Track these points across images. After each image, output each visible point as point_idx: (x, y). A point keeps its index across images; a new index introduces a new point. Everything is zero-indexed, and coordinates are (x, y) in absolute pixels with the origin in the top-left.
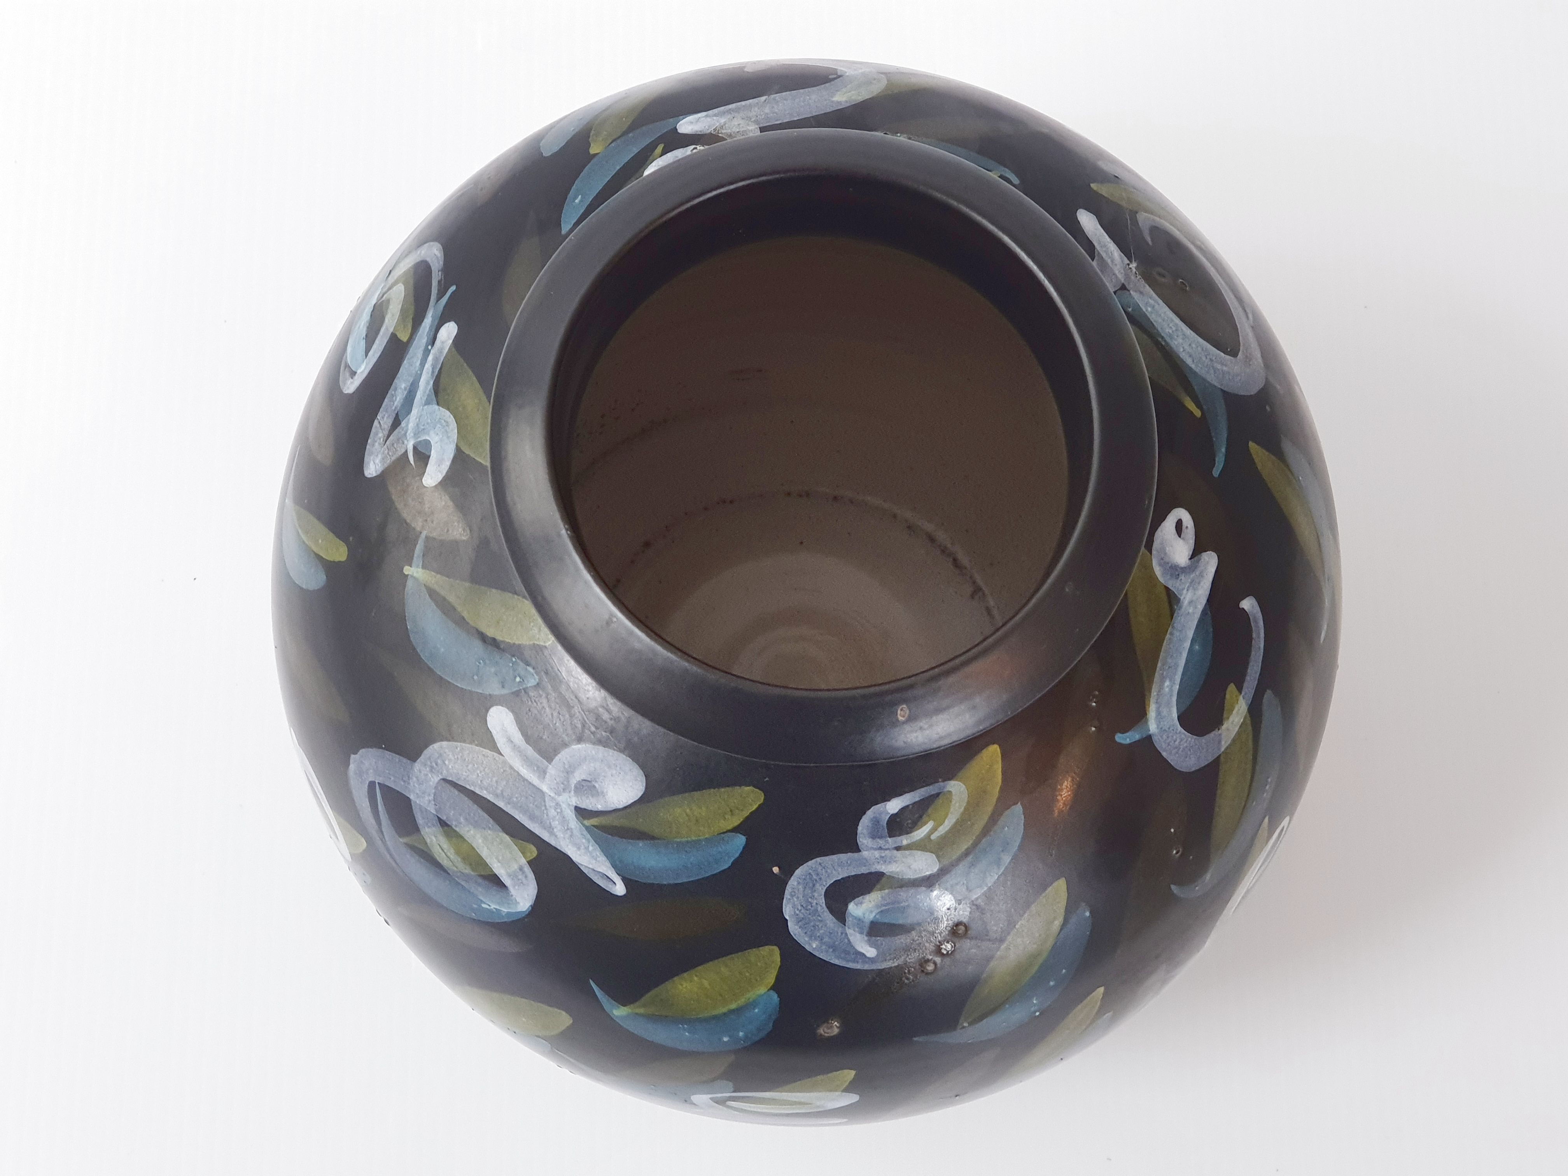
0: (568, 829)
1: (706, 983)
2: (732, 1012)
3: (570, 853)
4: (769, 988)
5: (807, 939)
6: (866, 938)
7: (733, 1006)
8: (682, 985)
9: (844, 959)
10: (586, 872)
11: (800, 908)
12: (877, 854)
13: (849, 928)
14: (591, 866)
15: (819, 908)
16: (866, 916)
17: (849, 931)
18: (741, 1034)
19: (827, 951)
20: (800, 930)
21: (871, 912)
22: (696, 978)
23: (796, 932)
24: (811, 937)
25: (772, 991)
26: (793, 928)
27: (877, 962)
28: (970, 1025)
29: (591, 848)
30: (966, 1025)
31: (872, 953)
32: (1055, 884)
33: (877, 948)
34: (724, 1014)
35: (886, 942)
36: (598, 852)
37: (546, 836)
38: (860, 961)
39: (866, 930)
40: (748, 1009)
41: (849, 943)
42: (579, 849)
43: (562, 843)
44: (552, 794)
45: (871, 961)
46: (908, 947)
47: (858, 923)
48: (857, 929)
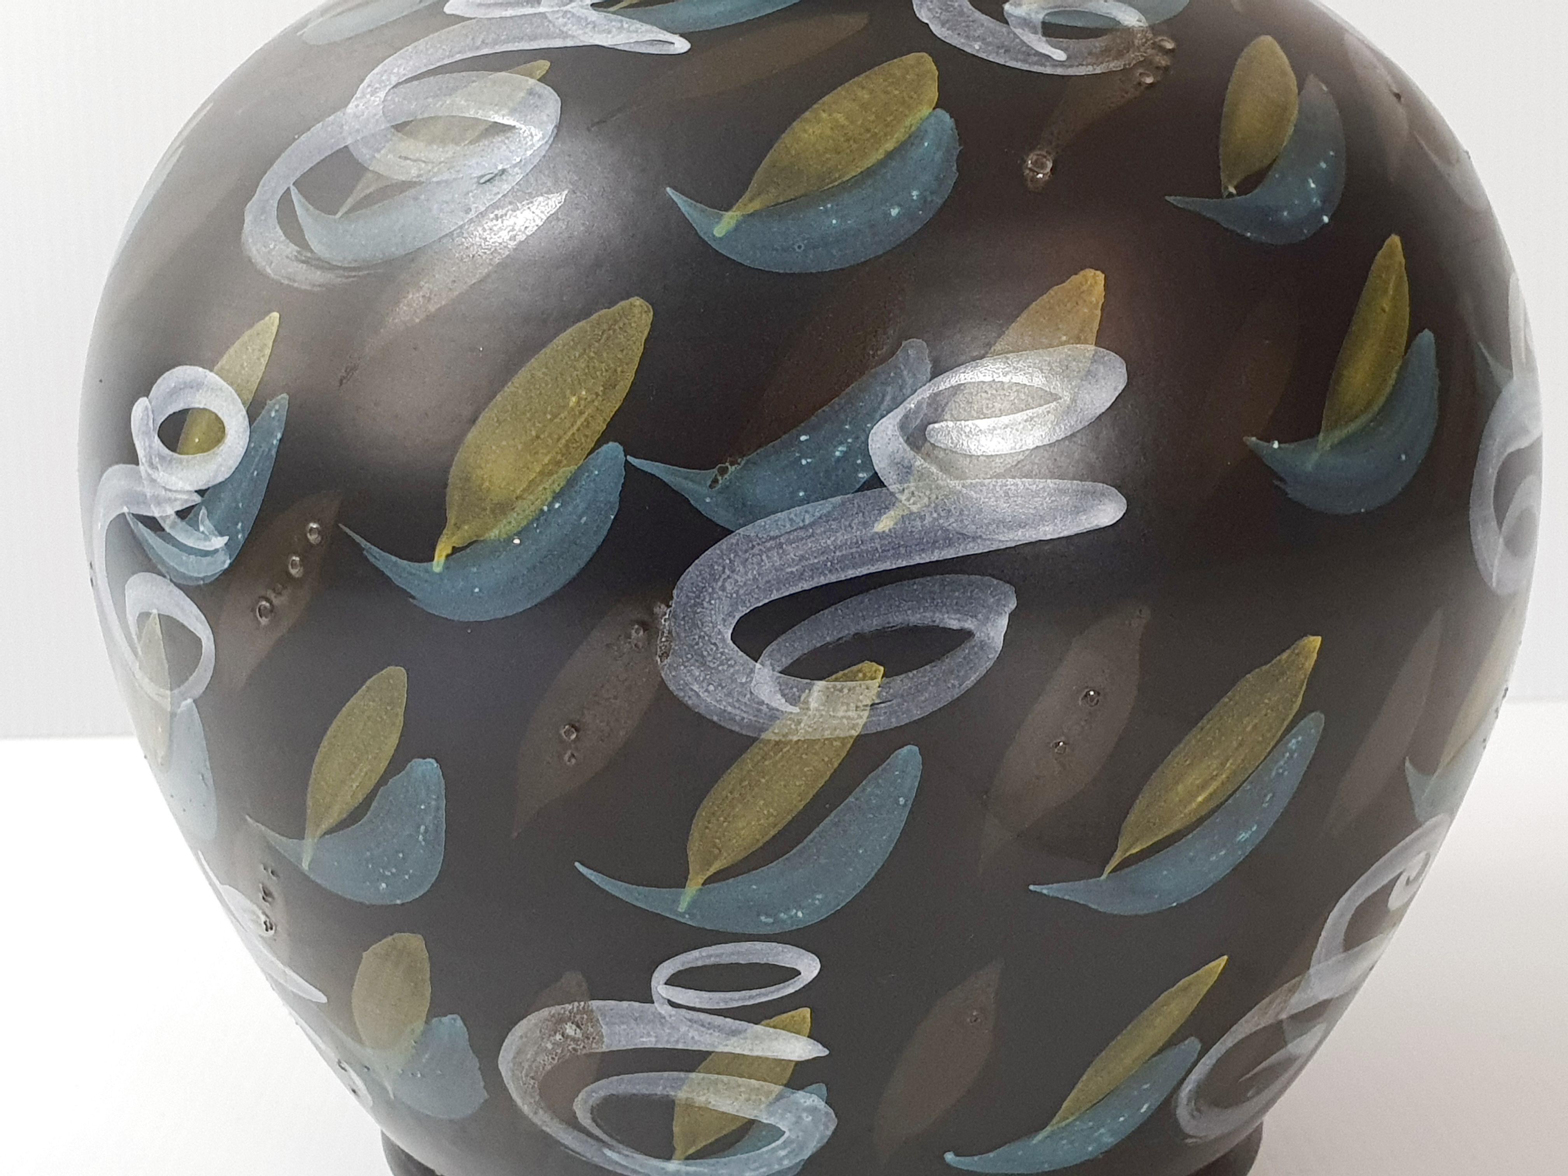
0: (588, 24)
1: (841, 118)
2: (890, 155)
3: (597, 42)
4: (934, 105)
5: (963, 41)
6: (1044, 39)
7: (890, 146)
8: (805, 131)
9: (1025, 61)
10: (627, 49)
11: (939, 11)
13: (1016, 28)
14: (632, 41)
15: (965, 10)
16: (1033, 15)
17: (1018, 31)
18: (915, 193)
19: (997, 53)
20: (950, 32)
21: (1037, 13)
22: (824, 115)
23: (946, 35)
24: (968, 37)
25: (939, 111)
26: (937, 30)
27: (1071, 66)
28: (1239, 194)
29: (626, 26)
30: (1232, 190)
31: (1059, 55)
32: (1262, 38)
33: (1065, 50)
34: (882, 163)
35: (1072, 43)
36: (637, 25)
37: (558, 43)
38: (1048, 64)
39: (1040, 30)
40: (912, 144)
41: (1023, 43)
42: (609, 32)
43: (582, 38)
44: (556, 9)
45: (1061, 64)
46: (1106, 52)
47: (1026, 23)
48: (1026, 29)
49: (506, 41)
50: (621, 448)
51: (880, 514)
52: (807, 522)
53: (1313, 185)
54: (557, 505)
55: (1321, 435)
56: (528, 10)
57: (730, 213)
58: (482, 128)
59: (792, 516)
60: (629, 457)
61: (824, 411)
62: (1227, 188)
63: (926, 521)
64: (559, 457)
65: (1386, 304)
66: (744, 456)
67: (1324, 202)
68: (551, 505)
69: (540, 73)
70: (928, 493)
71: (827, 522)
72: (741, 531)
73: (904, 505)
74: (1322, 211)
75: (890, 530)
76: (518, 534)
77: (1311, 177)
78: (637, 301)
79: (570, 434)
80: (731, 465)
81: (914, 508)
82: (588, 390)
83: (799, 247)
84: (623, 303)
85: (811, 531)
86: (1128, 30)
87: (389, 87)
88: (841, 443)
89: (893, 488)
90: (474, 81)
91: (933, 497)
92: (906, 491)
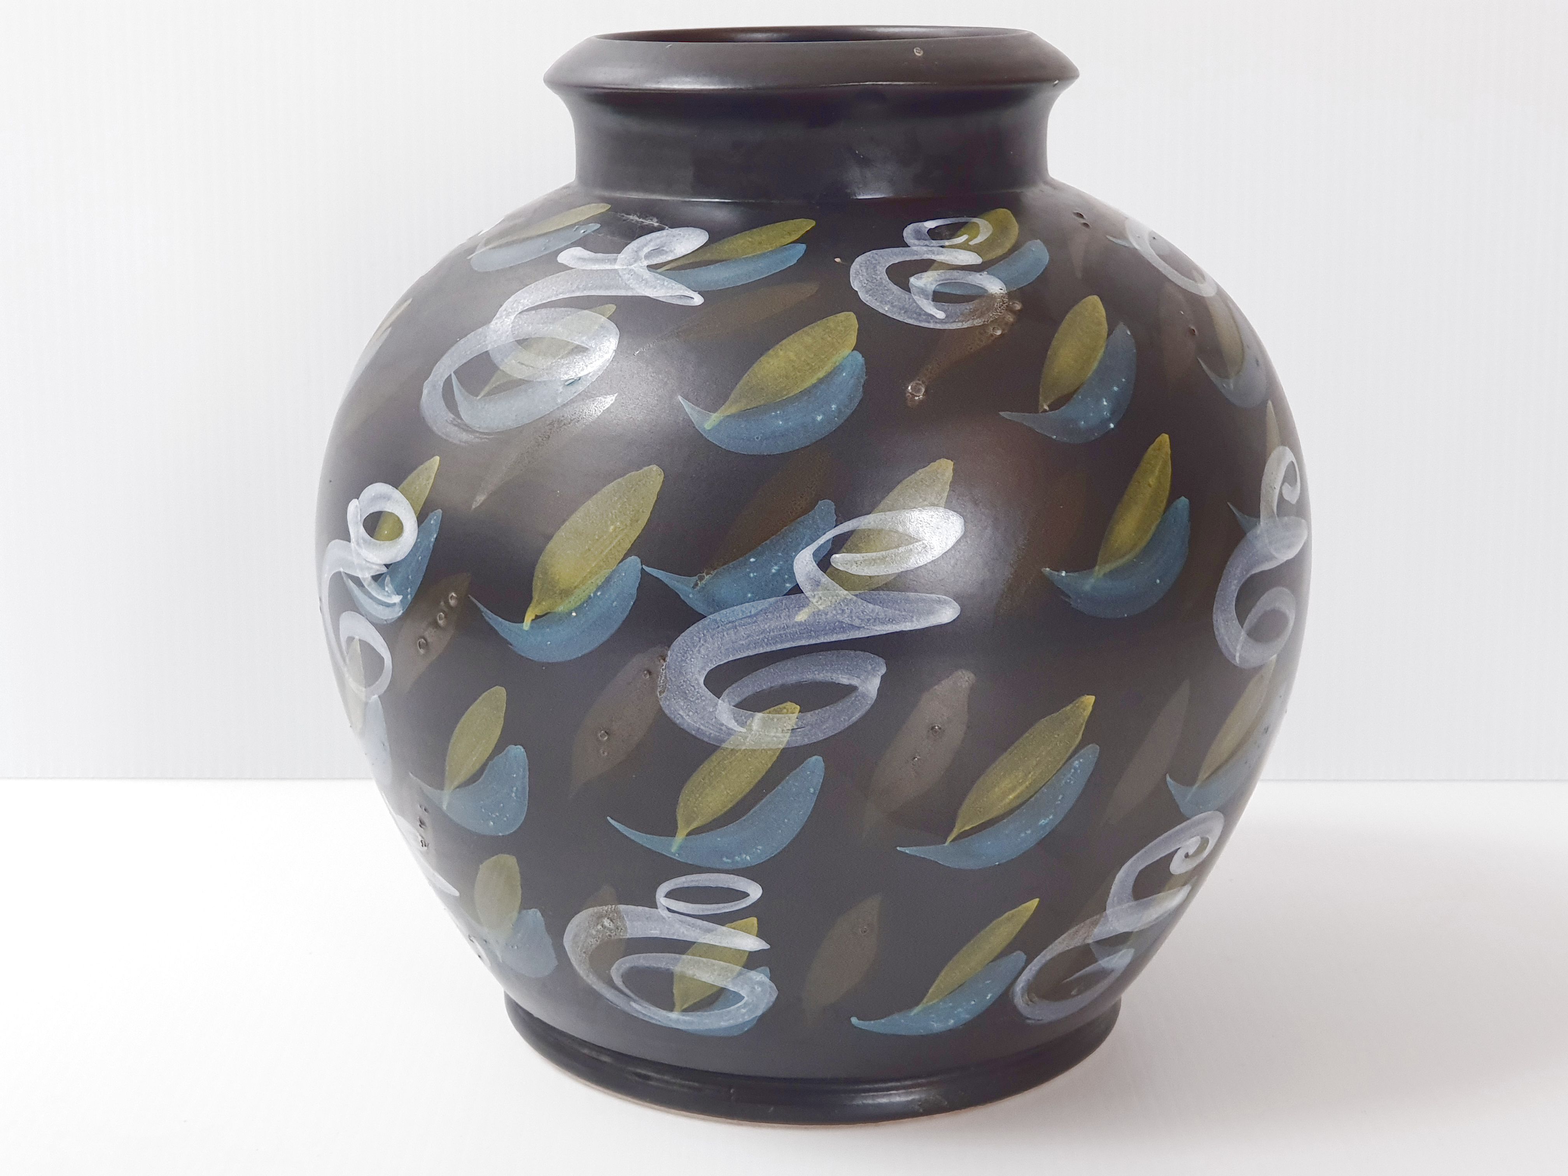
0: (643, 280)
1: (792, 355)
2: (821, 381)
3: (647, 294)
4: (852, 348)
5: (878, 304)
6: (932, 303)
7: (821, 374)
8: (768, 363)
9: (916, 319)
10: (664, 300)
11: (866, 282)
12: (925, 248)
13: (915, 295)
14: (668, 295)
15: (884, 281)
16: (928, 286)
17: (916, 298)
18: (834, 407)
19: (899, 313)
20: (870, 297)
21: (932, 284)
22: (781, 353)
23: (868, 299)
24: (881, 302)
25: (856, 352)
26: (863, 296)
27: (946, 323)
28: (1051, 410)
29: (666, 283)
30: (1046, 408)
31: (941, 315)
32: (1090, 297)
33: (945, 311)
34: (814, 386)
35: (951, 307)
36: (673, 283)
37: (623, 293)
38: (932, 321)
39: (931, 297)
40: (836, 374)
41: (918, 306)
42: (655, 288)
43: (639, 291)
44: (625, 267)
45: (941, 321)
46: (972, 314)
47: (923, 292)
48: (922, 296)
49: (591, 289)
50: (639, 560)
51: (799, 610)
52: (753, 613)
53: (1105, 403)
54: (599, 594)
55: (1097, 568)
56: (608, 267)
57: (716, 414)
58: (570, 347)
59: (744, 609)
60: (644, 566)
61: (766, 544)
62: (1043, 406)
63: (828, 616)
64: (602, 563)
65: (1152, 481)
66: (715, 569)
67: (1111, 414)
68: (595, 593)
69: (609, 313)
70: (830, 598)
71: (766, 613)
72: (711, 616)
73: (815, 605)
74: (1109, 420)
75: (805, 621)
76: (576, 610)
77: (1106, 398)
78: (655, 468)
79: (609, 549)
80: (707, 574)
81: (821, 608)
82: (622, 522)
83: (757, 438)
84: (646, 468)
85: (755, 618)
86: (992, 297)
87: (517, 313)
88: (776, 564)
89: (808, 594)
90: (568, 315)
91: (833, 601)
92: (816, 596)
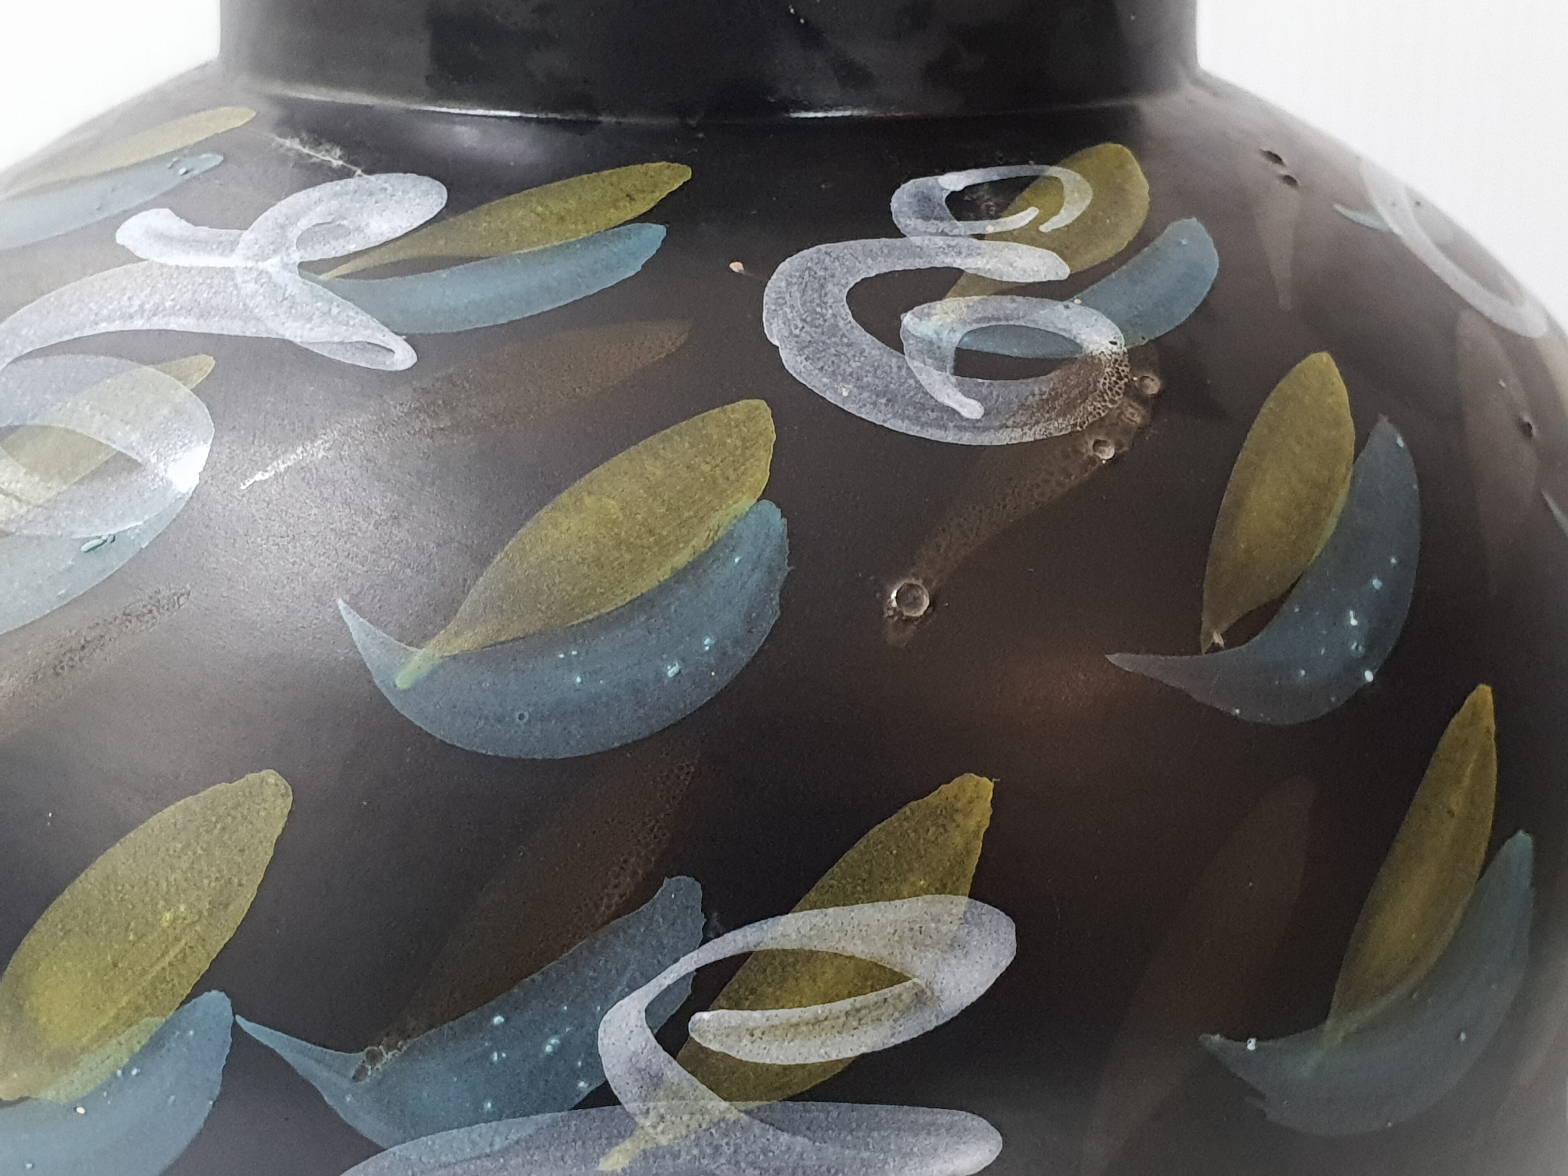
0: (285, 299)
2: (679, 576)
3: (288, 335)
4: (759, 494)
5: (825, 380)
6: (953, 379)
7: (682, 559)
8: (556, 525)
9: (916, 420)
10: (325, 353)
11: (800, 325)
12: (940, 241)
13: (913, 358)
14: (336, 339)
15: (841, 323)
16: (945, 334)
17: (915, 365)
18: (707, 642)
19: (875, 404)
20: (808, 363)
21: (953, 330)
22: (588, 501)
23: (801, 368)
24: (833, 374)
25: (766, 503)
26: (790, 359)
27: (986, 429)
28: (1229, 645)
29: (335, 311)
30: (1218, 639)
31: (971, 409)
32: (1313, 357)
33: (982, 400)
34: (664, 588)
35: (998, 389)
36: (351, 311)
37: (234, 328)
38: (951, 425)
39: (950, 364)
40: (717, 559)
41: (919, 386)
42: (310, 320)
43: (270, 324)
44: (250, 264)
45: (973, 425)
46: (1047, 404)
47: (930, 349)
48: (929, 361)
49: (169, 313)
50: (227, 1002)
51: (610, 1145)
52: (497, 1147)
53: (1354, 622)
54: (134, 1072)
55: (1329, 1022)
56: (216, 261)
57: (421, 652)
58: (102, 457)
59: (474, 1136)
60: (238, 1017)
61: (533, 981)
62: (1210, 636)
63: (681, 1160)
64: (141, 1000)
65: (1456, 801)
66: (409, 1037)
67: (1369, 647)
68: (126, 1071)
69: (198, 378)
70: (686, 1118)
71: (528, 1149)
72: (395, 1149)
73: (647, 1134)
74: (1363, 662)
75: (623, 1170)
76: (83, 1102)
77: (1354, 609)
78: (271, 777)
79: (158, 967)
80: (389, 1048)
81: (664, 1141)
82: (190, 906)
83: (521, 717)
84: (250, 777)
85: (502, 1160)
86: (1092, 363)
87: (9, 360)
88: (556, 1033)
89: (631, 1107)
90: (110, 375)
91: (694, 1125)
92: (652, 1113)
